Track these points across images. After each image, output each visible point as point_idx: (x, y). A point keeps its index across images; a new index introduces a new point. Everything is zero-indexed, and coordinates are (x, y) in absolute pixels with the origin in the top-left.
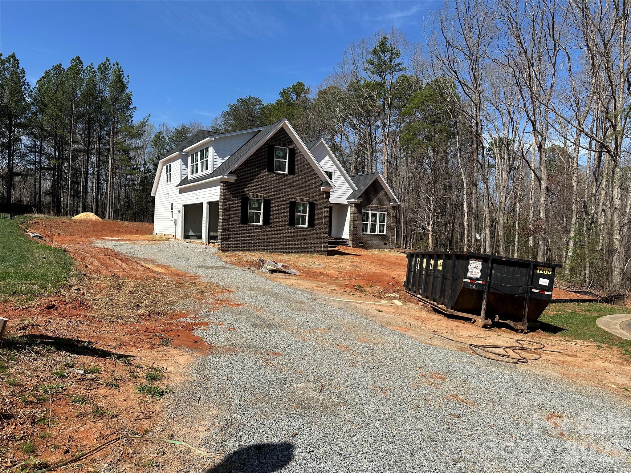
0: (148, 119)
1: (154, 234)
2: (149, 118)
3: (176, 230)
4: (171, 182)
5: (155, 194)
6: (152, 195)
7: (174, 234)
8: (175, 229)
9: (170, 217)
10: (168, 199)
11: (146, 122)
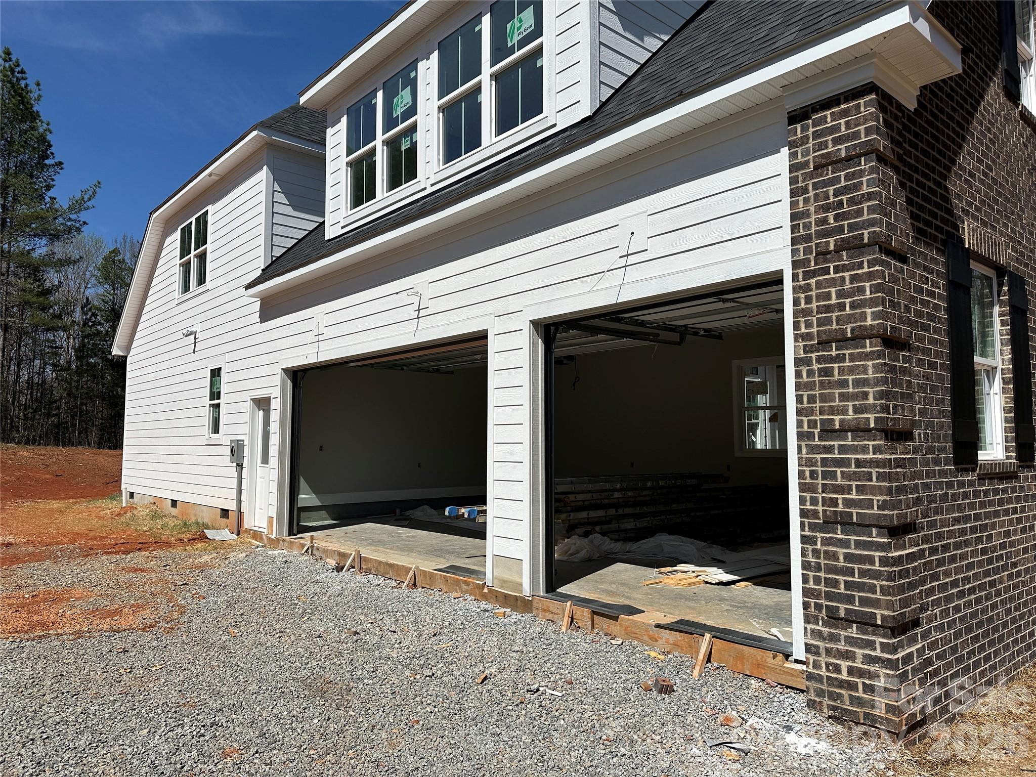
0: (94, 192)
1: (125, 497)
2: (97, 190)
3: (240, 491)
4: (209, 284)
5: (128, 348)
6: (116, 351)
7: (232, 506)
8: (234, 483)
9: (206, 430)
10: (193, 357)
11: (89, 199)
